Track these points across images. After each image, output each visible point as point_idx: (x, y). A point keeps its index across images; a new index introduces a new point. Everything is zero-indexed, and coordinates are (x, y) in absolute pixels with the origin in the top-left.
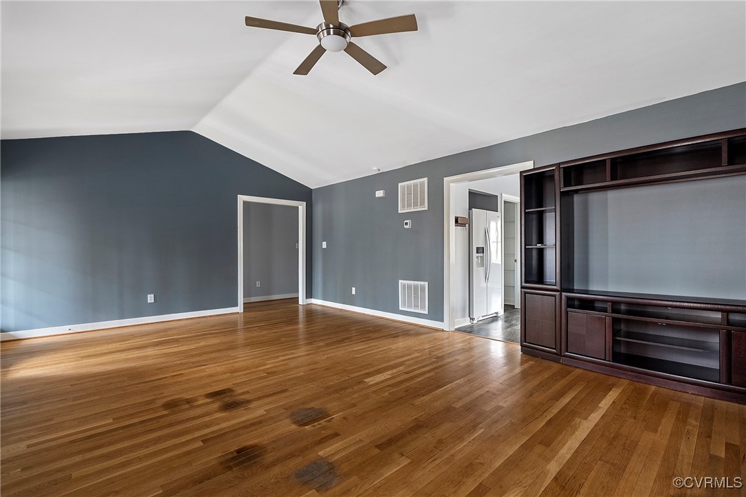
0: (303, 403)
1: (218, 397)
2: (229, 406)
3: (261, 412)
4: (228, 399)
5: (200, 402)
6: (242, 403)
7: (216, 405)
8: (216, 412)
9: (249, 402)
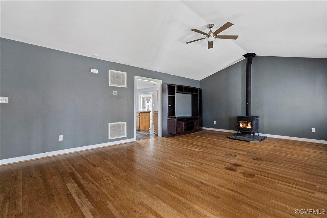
2: (238, 166)
4: (234, 167)
5: (241, 171)
6: (234, 164)
7: (240, 168)
8: (244, 166)
9: (231, 163)
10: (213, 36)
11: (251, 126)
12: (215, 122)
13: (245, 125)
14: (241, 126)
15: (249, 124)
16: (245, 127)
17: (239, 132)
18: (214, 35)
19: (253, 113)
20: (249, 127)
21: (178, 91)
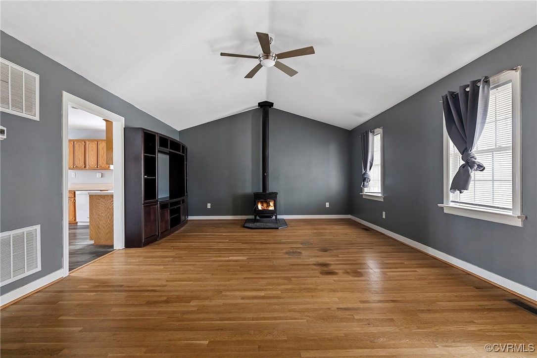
0: (290, 258)
1: (330, 271)
2: (326, 265)
3: (311, 259)
4: (325, 269)
5: (341, 271)
6: (318, 265)
7: (332, 267)
8: (332, 264)
9: (315, 265)
10: (273, 59)
11: (275, 206)
12: (209, 206)
13: (265, 205)
14: (260, 207)
15: (272, 204)
16: (265, 208)
17: (258, 218)
18: (275, 57)
19: (271, 188)
20: (271, 208)
21: (160, 146)
